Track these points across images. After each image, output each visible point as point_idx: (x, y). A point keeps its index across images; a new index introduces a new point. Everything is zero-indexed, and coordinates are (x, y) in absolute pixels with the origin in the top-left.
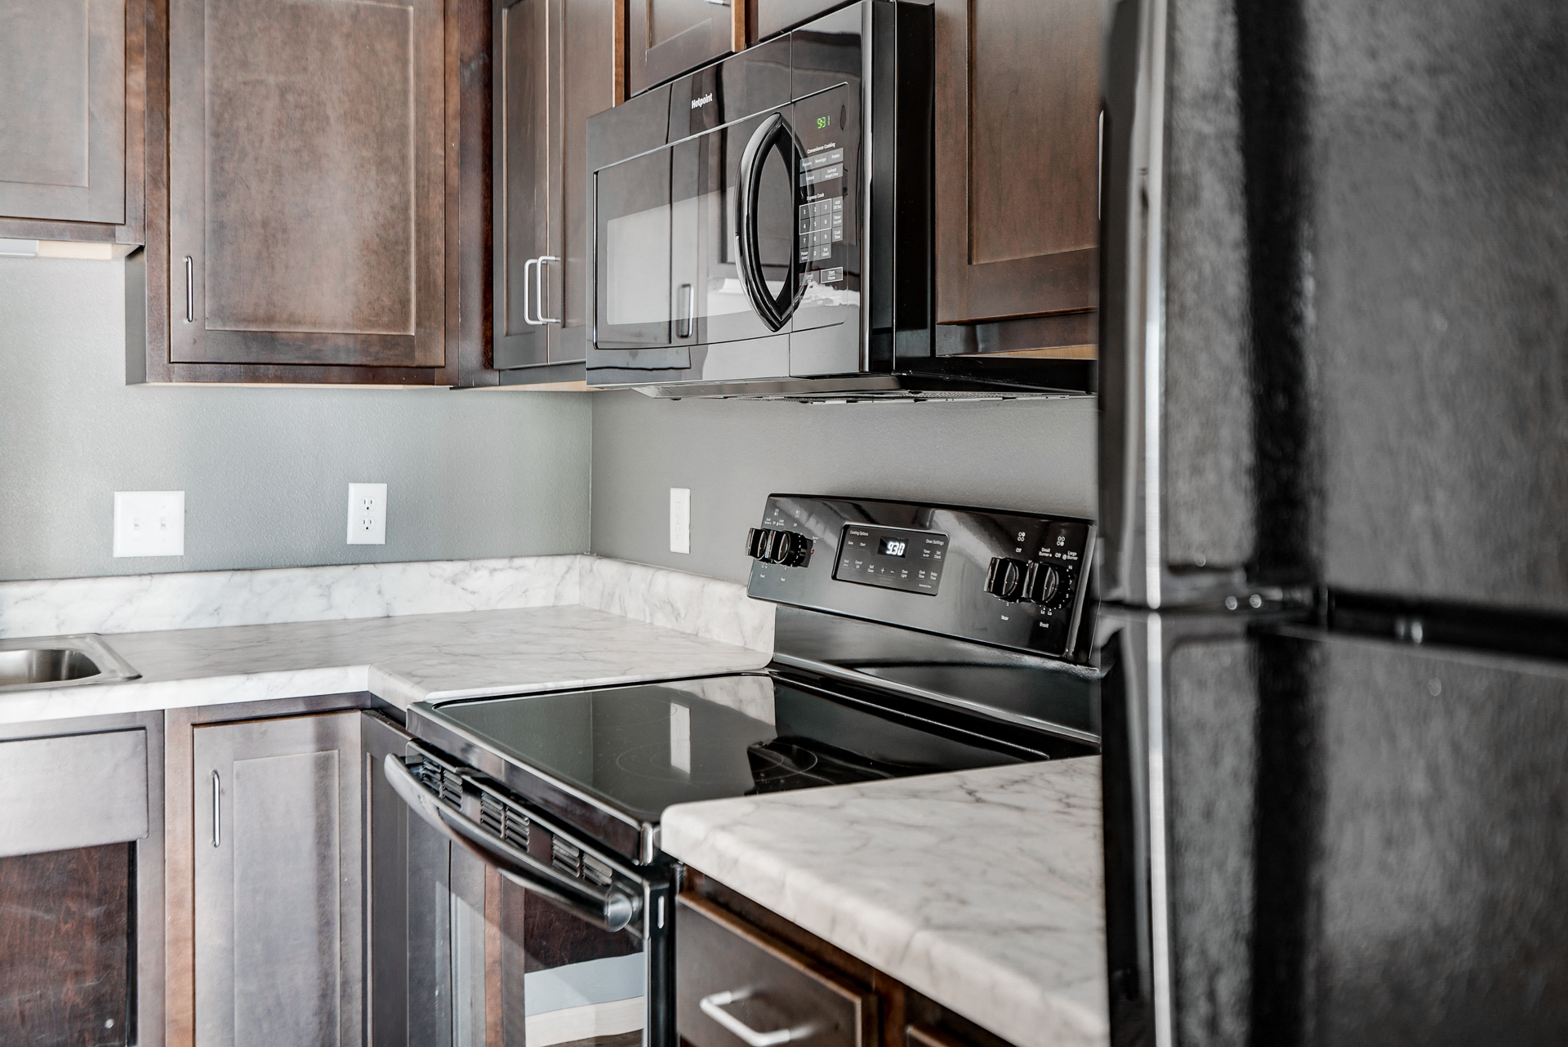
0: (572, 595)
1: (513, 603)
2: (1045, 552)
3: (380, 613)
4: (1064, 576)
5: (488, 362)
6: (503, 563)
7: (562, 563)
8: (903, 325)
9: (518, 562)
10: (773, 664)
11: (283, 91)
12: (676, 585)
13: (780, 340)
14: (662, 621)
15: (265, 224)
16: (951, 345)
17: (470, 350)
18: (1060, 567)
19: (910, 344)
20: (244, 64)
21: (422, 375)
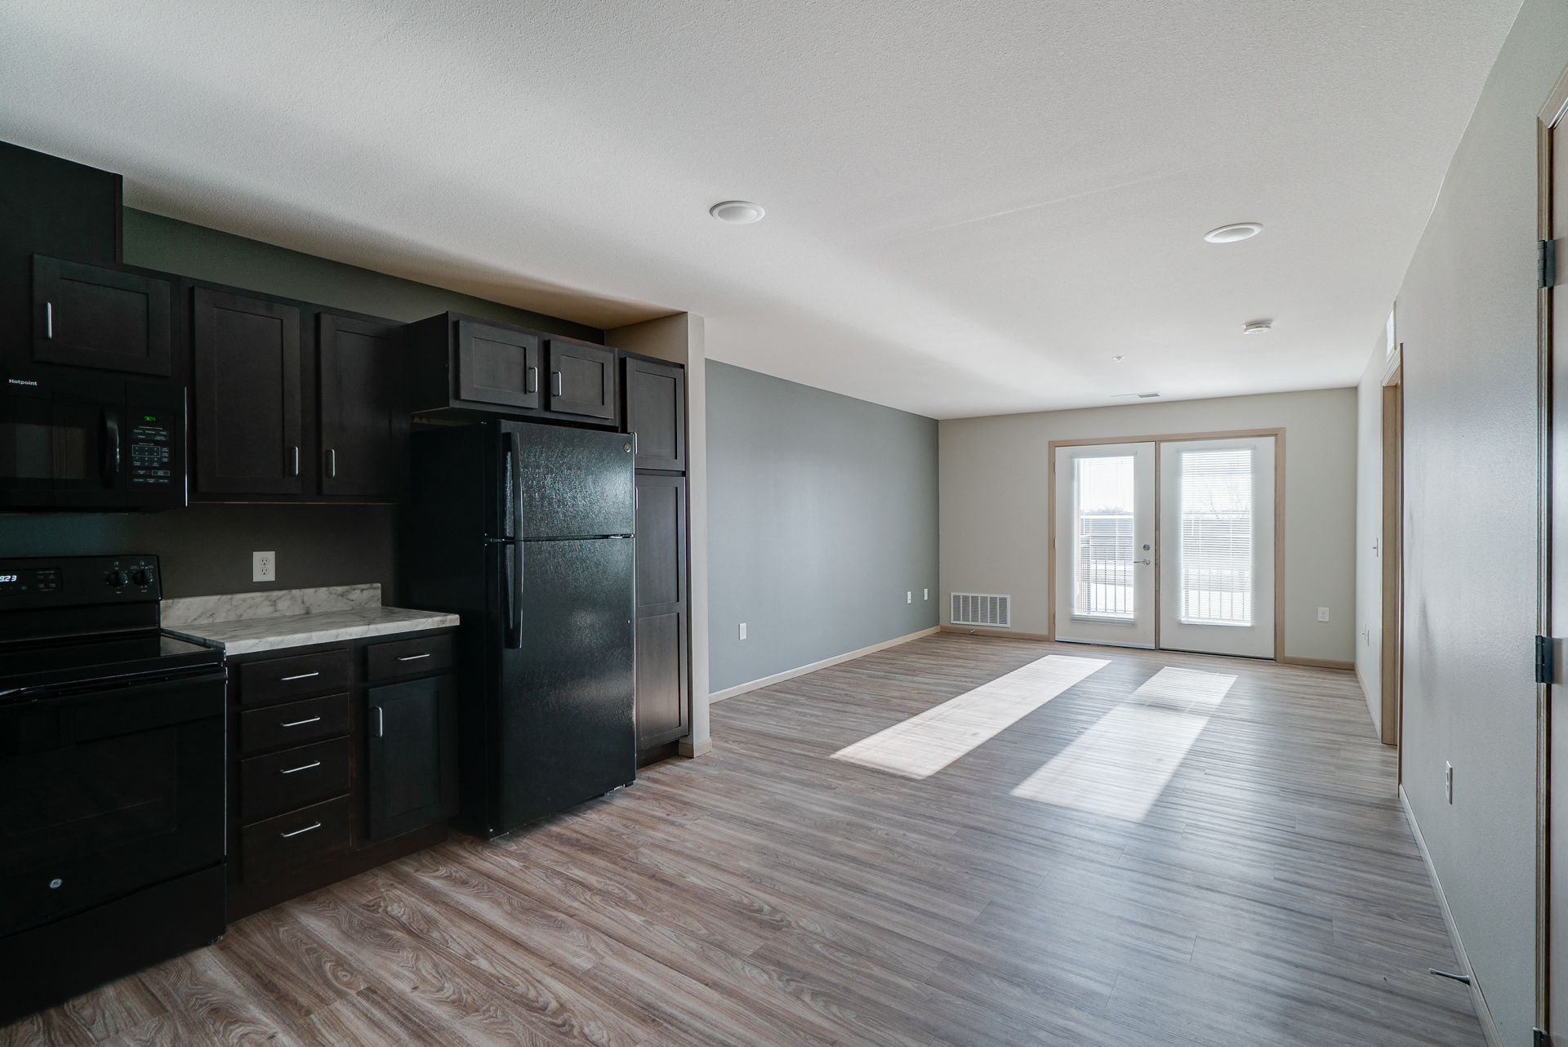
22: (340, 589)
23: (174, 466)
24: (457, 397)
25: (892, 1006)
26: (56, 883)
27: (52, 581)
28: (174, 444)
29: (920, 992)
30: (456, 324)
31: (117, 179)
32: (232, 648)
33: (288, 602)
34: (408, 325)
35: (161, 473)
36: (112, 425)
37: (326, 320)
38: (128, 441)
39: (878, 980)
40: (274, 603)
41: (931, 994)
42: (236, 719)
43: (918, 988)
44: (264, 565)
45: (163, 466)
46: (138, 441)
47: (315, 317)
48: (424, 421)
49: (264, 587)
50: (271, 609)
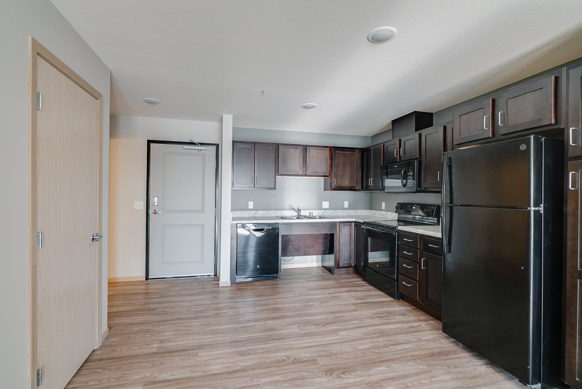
0: (368, 214)
1: (362, 215)
2: (431, 208)
3: (348, 215)
4: (433, 210)
5: (362, 188)
6: (360, 210)
7: (367, 210)
8: (418, 187)
9: (362, 210)
10: (398, 219)
11: (343, 162)
12: (384, 213)
13: (405, 188)
14: (381, 216)
15: (341, 175)
16: (423, 189)
17: (360, 187)
18: (432, 209)
19: (419, 189)
20: (339, 159)
21: (356, 190)
25: (261, 370)
28: (413, 175)
29: (258, 380)
36: (402, 173)
39: (274, 375)
41: (254, 382)
43: (260, 381)
46: (408, 176)
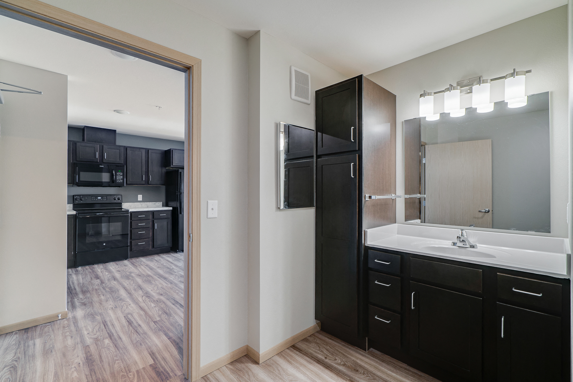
22: (154, 203)
23: (123, 179)
24: (172, 165)
26: (104, 244)
27: (104, 199)
28: (123, 175)
30: (172, 150)
31: (115, 131)
32: (130, 210)
33: (144, 204)
34: (166, 150)
35: (121, 180)
36: (114, 172)
37: (150, 151)
38: (116, 175)
40: (142, 205)
42: (131, 223)
44: (140, 197)
45: (121, 179)
46: (117, 175)
47: (147, 151)
48: (172, 169)
49: (140, 202)
50: (141, 206)
